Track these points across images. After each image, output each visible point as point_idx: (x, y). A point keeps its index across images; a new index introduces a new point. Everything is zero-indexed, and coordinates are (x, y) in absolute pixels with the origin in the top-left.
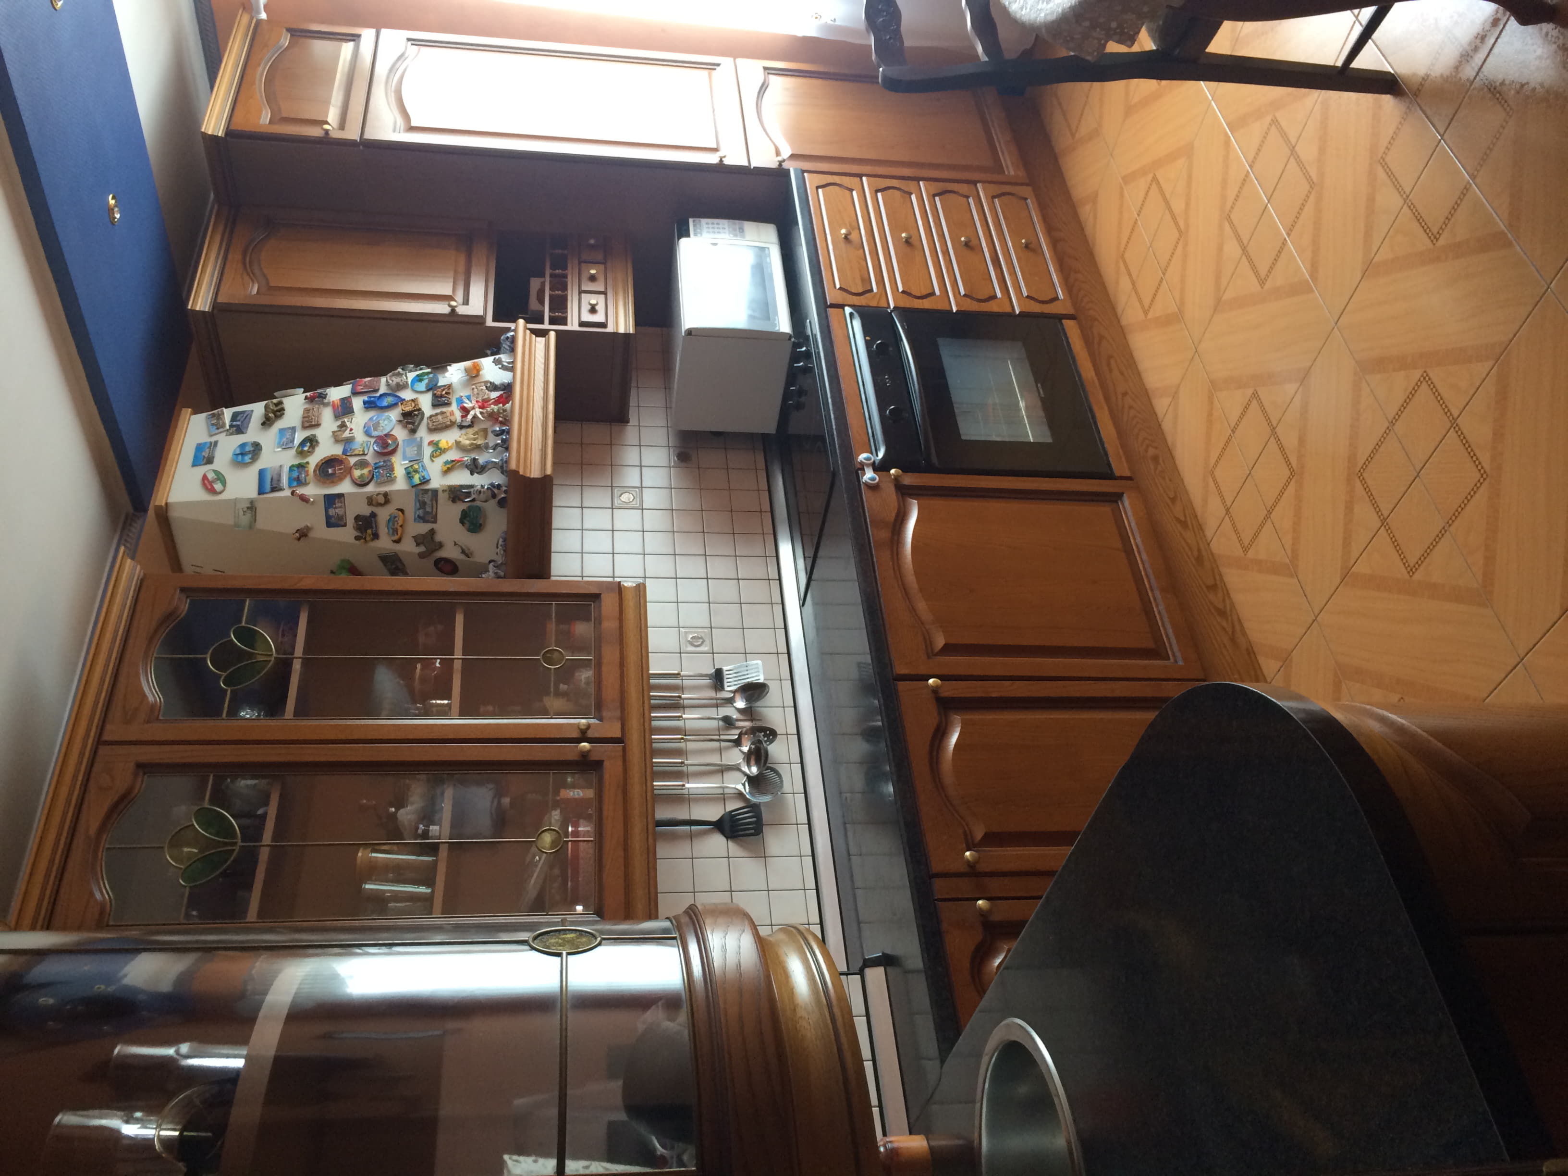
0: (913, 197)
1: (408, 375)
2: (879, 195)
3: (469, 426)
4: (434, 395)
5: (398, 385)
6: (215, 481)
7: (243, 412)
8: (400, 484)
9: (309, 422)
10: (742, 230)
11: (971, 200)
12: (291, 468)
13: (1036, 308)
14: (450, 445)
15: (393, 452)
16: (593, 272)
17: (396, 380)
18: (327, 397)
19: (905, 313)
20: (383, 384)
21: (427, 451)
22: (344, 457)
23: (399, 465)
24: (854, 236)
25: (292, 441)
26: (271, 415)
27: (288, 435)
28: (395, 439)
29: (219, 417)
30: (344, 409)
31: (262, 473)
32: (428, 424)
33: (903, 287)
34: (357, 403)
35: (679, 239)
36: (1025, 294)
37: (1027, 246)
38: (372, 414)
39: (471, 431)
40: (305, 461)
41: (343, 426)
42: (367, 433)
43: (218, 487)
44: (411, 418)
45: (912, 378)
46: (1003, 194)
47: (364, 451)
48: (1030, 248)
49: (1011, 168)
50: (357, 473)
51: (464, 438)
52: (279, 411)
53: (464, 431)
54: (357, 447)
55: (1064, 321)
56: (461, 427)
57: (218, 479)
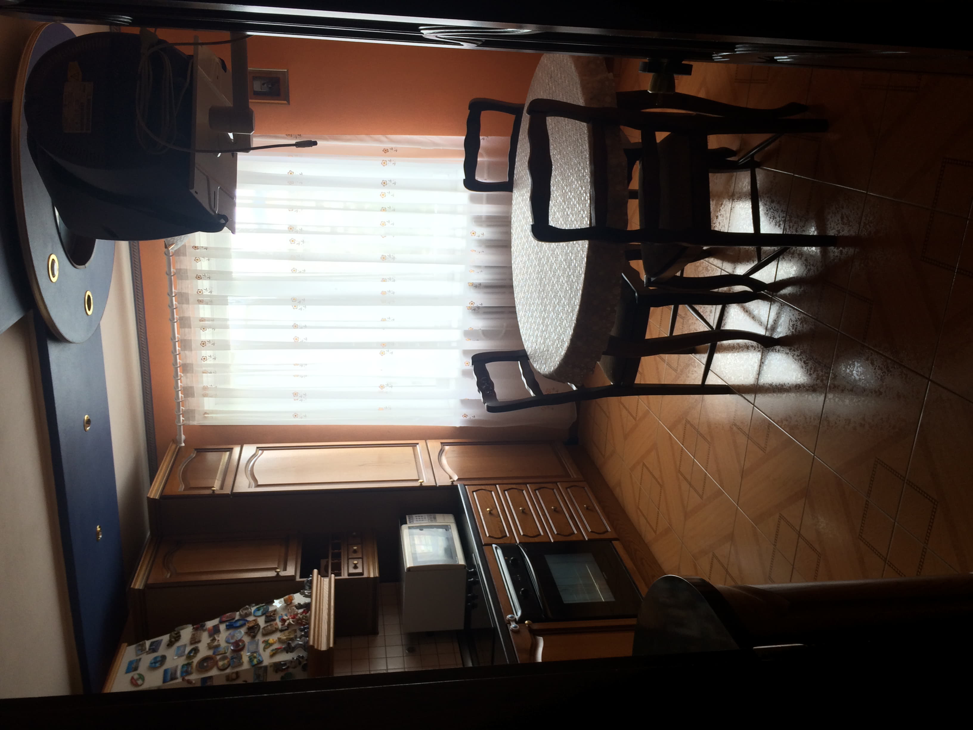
0: (524, 492)
1: (252, 608)
2: (506, 492)
3: (286, 630)
4: (267, 617)
5: (246, 613)
6: (138, 679)
7: (157, 641)
8: (246, 665)
9: (195, 641)
10: (435, 518)
11: (555, 490)
12: (183, 666)
13: (597, 536)
14: (275, 641)
15: (242, 649)
16: (355, 548)
17: (245, 612)
18: (205, 626)
19: (525, 545)
20: (237, 615)
21: (261, 646)
22: (214, 656)
23: (245, 656)
24: (494, 512)
25: (184, 652)
26: (173, 640)
27: (182, 649)
28: (243, 642)
29: (144, 645)
30: (216, 630)
31: (166, 671)
32: (262, 631)
33: (523, 533)
34: (222, 627)
35: (401, 525)
36: (590, 530)
37: (587, 508)
38: (231, 631)
39: (286, 632)
40: (190, 661)
41: (214, 639)
42: (227, 642)
43: (140, 682)
44: (253, 631)
45: (533, 576)
46: (572, 486)
47: (225, 651)
48: (589, 510)
49: (574, 474)
50: (220, 663)
51: (283, 636)
52: (177, 637)
53: (283, 633)
54: (221, 650)
55: (613, 542)
56: (281, 631)
57: (140, 678)
